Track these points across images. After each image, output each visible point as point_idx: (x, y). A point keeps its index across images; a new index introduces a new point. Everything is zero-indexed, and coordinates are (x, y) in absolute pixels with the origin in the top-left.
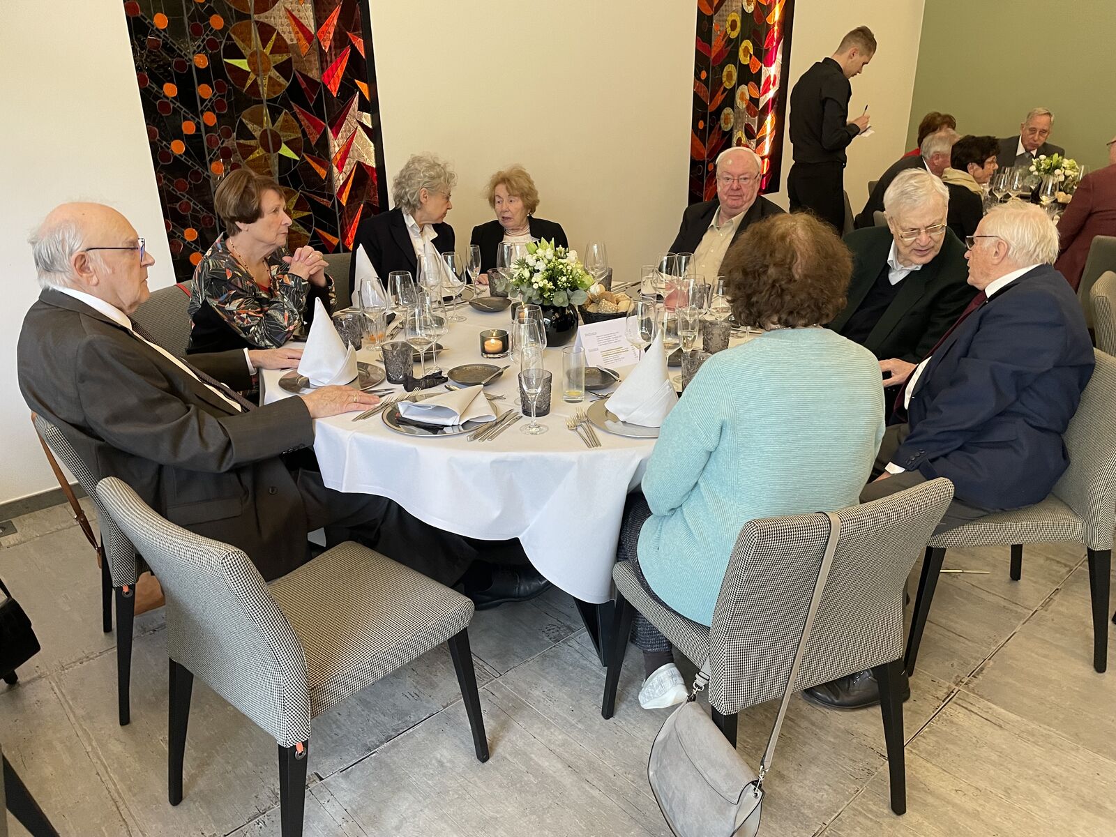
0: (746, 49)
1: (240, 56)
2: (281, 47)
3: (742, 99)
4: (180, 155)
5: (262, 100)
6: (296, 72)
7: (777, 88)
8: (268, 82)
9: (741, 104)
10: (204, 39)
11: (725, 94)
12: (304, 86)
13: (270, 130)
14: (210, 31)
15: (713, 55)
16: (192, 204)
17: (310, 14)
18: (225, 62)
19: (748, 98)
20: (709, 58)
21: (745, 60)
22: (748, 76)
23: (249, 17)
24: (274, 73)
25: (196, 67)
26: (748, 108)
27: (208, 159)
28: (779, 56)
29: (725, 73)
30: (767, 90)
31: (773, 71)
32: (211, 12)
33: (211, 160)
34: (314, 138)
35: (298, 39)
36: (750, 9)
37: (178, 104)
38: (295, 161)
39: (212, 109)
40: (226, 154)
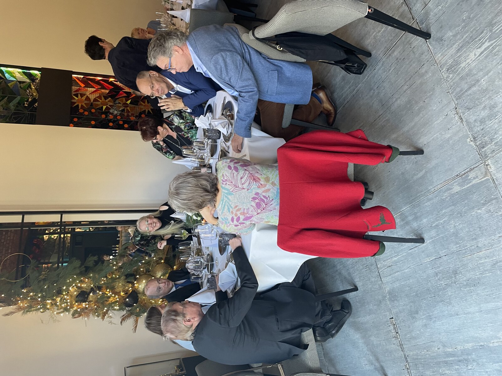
1: (102, 107)
2: (100, 97)
4: (128, 125)
5: (114, 105)
6: (107, 95)
8: (109, 102)
10: (98, 114)
12: (110, 94)
13: (122, 104)
14: (96, 113)
17: (91, 89)
18: (104, 111)
23: (92, 103)
24: (107, 100)
25: (105, 117)
32: (91, 111)
33: (130, 120)
34: (125, 95)
35: (98, 93)
37: (115, 123)
38: (131, 101)
39: (116, 117)
40: (128, 116)
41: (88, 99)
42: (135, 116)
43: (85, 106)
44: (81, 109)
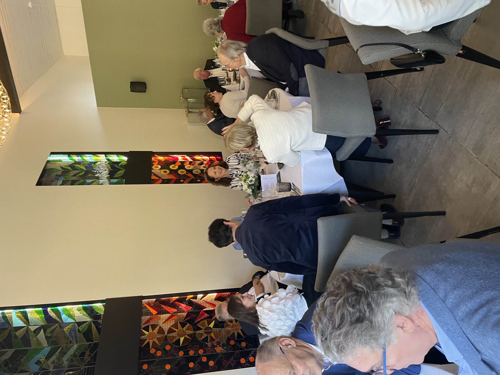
0: (173, 167)
1: (179, 340)
2: (175, 326)
3: (189, 167)
4: (214, 363)
5: (194, 333)
6: (184, 321)
7: (185, 156)
8: (188, 330)
9: (191, 167)
10: (174, 352)
11: (188, 173)
12: (189, 318)
13: (204, 330)
14: (171, 350)
15: (175, 178)
16: (232, 360)
17: (164, 315)
18: (181, 345)
19: (189, 165)
20: (176, 179)
21: (177, 167)
22: (182, 166)
23: (166, 336)
24: (184, 329)
25: (183, 355)
26: (193, 165)
27: (215, 353)
28: (175, 156)
29: (181, 174)
30: (186, 159)
31: (180, 158)
32: (164, 349)
33: (216, 352)
34: (206, 315)
35: (173, 320)
36: (160, 167)
37: (196, 362)
38: (215, 322)
39: (198, 351)
40: (213, 346)
41: (161, 331)
42: (221, 344)
43: (157, 342)
44: (152, 348)
